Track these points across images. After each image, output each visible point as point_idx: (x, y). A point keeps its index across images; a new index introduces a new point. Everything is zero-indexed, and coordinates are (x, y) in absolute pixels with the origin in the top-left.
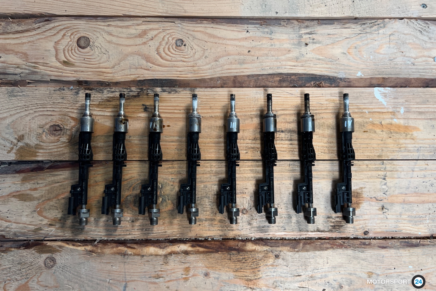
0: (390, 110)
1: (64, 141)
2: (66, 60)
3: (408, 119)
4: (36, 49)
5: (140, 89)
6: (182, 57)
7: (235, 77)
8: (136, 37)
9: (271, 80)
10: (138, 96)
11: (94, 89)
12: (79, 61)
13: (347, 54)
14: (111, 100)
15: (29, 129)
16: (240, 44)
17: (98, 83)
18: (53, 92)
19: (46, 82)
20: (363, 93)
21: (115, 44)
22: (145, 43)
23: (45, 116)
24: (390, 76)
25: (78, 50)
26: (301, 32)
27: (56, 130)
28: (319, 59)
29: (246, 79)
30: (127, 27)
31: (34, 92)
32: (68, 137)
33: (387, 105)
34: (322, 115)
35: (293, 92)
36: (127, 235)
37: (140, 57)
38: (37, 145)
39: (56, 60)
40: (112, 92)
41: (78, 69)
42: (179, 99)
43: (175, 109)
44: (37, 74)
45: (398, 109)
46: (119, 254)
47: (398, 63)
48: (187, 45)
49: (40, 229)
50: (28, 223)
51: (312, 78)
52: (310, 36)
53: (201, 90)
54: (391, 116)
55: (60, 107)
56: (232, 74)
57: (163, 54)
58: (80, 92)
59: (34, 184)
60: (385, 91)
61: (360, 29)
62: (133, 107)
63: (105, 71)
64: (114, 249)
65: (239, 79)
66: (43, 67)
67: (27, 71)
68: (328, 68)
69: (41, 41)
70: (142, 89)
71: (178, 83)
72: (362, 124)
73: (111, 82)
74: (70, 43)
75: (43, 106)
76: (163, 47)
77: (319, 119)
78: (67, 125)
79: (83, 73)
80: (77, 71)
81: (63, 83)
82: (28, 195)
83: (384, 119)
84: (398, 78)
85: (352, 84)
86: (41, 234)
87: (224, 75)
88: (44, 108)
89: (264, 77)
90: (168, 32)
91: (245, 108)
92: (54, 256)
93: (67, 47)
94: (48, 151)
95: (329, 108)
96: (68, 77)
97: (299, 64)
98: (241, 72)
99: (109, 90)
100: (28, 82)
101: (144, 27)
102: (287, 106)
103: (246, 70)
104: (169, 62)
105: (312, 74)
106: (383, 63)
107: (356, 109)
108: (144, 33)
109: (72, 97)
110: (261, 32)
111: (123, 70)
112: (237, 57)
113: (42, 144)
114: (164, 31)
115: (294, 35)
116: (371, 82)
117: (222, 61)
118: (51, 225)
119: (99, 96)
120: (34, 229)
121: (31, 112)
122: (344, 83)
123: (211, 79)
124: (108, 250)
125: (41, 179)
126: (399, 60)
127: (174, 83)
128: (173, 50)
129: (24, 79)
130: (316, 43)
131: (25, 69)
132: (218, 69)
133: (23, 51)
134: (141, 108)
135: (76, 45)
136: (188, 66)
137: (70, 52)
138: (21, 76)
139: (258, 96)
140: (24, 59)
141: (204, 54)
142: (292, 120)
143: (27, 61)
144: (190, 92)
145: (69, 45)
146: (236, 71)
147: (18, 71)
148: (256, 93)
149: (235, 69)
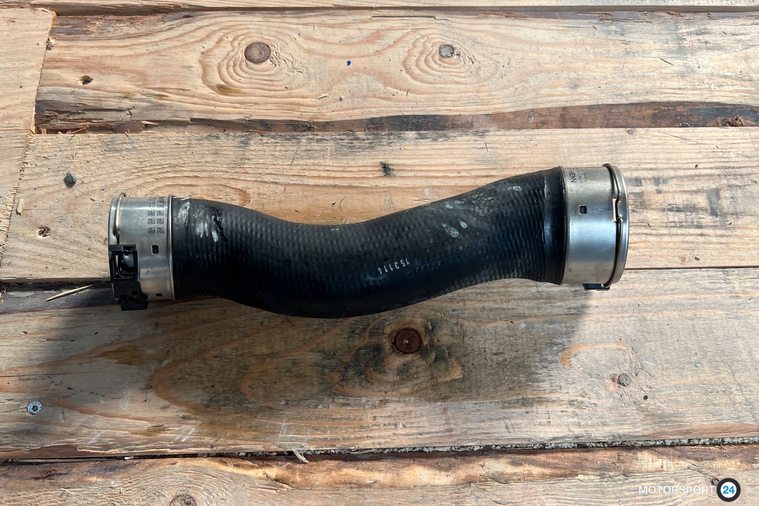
2: (223, 83)
4: (163, 66)
5: (374, 134)
6: (454, 76)
7: (564, 109)
8: (360, 43)
9: (636, 114)
10: (370, 146)
11: (280, 136)
12: (249, 86)
17: (287, 126)
18: (196, 142)
19: (183, 124)
23: (179, 187)
25: (247, 65)
26: (680, 31)
28: (726, 77)
29: (586, 114)
30: (343, 25)
31: (158, 143)
35: (686, 134)
36: (361, 438)
37: (369, 78)
39: (203, 83)
40: (318, 141)
41: (248, 99)
42: (454, 151)
43: (449, 171)
44: (165, 109)
46: (345, 484)
48: (461, 53)
49: (161, 428)
50: (133, 415)
51: (717, 109)
52: (700, 37)
53: (498, 133)
55: (210, 169)
56: (559, 104)
57: (417, 71)
58: (252, 142)
59: (151, 326)
62: (361, 168)
63: (302, 103)
64: (334, 473)
65: (573, 114)
66: (178, 97)
67: (145, 104)
69: (173, 51)
70: (377, 134)
71: (449, 124)
73: (314, 123)
74: (232, 54)
75: (174, 167)
76: (415, 59)
79: (257, 106)
80: (245, 103)
81: (217, 127)
82: (135, 351)
86: (164, 439)
87: (542, 106)
88: (176, 172)
89: (622, 110)
90: (422, 33)
92: (191, 493)
93: (226, 61)
96: (228, 113)
97: (689, 85)
98: (575, 100)
99: (311, 137)
100: (145, 125)
101: (376, 25)
102: (680, 161)
103: (586, 97)
104: (429, 85)
108: (377, 35)
109: (234, 152)
110: (604, 31)
114: (415, 31)
115: (668, 37)
117: (532, 82)
118: (186, 418)
119: (291, 148)
120: (147, 427)
121: (150, 179)
123: (516, 114)
124: (319, 476)
127: (441, 123)
128: (436, 63)
129: (137, 119)
130: (712, 49)
131: (140, 100)
132: (528, 96)
133: (138, 69)
134: (377, 169)
135: (241, 55)
136: (467, 92)
137: (231, 69)
138: (131, 114)
139: (617, 142)
140: (140, 83)
141: (496, 69)
142: (694, 188)
143: (144, 86)
144: (476, 138)
145: (229, 58)
146: (564, 98)
147: (127, 103)
148: (612, 138)
149: (562, 95)
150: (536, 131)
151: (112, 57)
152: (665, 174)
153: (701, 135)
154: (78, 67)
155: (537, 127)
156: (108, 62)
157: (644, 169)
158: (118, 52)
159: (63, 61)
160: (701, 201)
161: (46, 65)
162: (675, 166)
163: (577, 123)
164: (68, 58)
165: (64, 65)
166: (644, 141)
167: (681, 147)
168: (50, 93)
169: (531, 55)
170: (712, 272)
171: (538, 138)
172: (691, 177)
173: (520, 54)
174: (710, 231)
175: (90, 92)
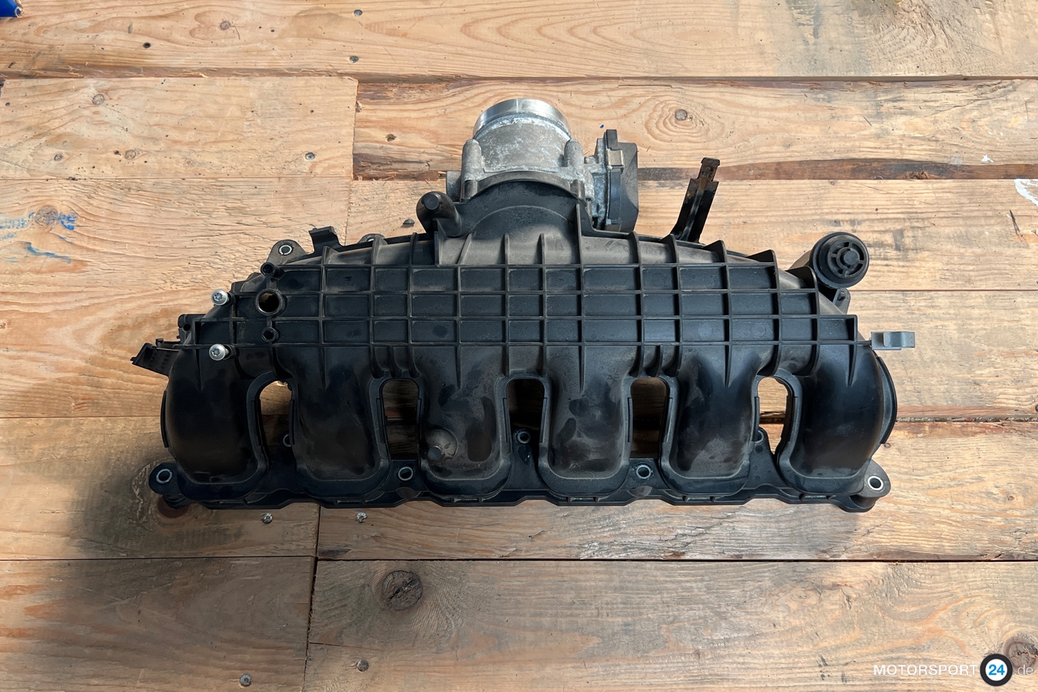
4: (451, 126)
6: (687, 136)
7: (779, 164)
8: (609, 107)
9: (838, 168)
16: (780, 115)
20: (996, 186)
21: (576, 117)
22: (625, 116)
26: (879, 99)
28: (915, 138)
30: (595, 93)
34: (933, 222)
35: (878, 186)
44: (456, 162)
48: (694, 117)
51: (906, 165)
52: (896, 104)
53: (724, 183)
56: (773, 160)
57: (657, 132)
60: (1032, 184)
61: (975, 93)
65: (786, 167)
67: (440, 158)
68: (930, 150)
69: (458, 114)
71: (684, 175)
76: (655, 121)
85: (976, 174)
87: (760, 161)
89: (826, 165)
90: (662, 99)
95: (942, 209)
97: (883, 145)
98: (788, 157)
100: (441, 174)
101: (623, 93)
103: (797, 154)
104: (667, 143)
105: (907, 160)
106: (1022, 144)
107: (989, 210)
108: (623, 102)
110: (814, 98)
114: (655, 97)
115: (868, 104)
116: (1007, 171)
117: (753, 141)
122: (962, 173)
123: (739, 168)
127: (677, 175)
128: (673, 125)
129: (434, 169)
130: (905, 114)
131: (435, 154)
132: (749, 152)
133: (431, 129)
136: (699, 149)
138: (429, 165)
139: (822, 191)
140: (434, 141)
141: (723, 130)
142: (883, 229)
143: (437, 142)
146: (778, 155)
147: (425, 157)
148: (818, 188)
149: (777, 152)
150: (755, 182)
151: (409, 118)
152: (860, 217)
153: (891, 186)
154: (383, 127)
155: (756, 179)
156: (407, 123)
157: (843, 213)
158: (413, 115)
159: (370, 122)
160: (888, 239)
161: (358, 124)
162: (869, 211)
163: (789, 176)
164: (374, 119)
165: (372, 124)
166: (844, 190)
167: (874, 196)
168: (364, 147)
169: (752, 119)
170: (893, 294)
171: (757, 187)
172: (881, 220)
173: (742, 118)
174: (895, 263)
175: (396, 148)
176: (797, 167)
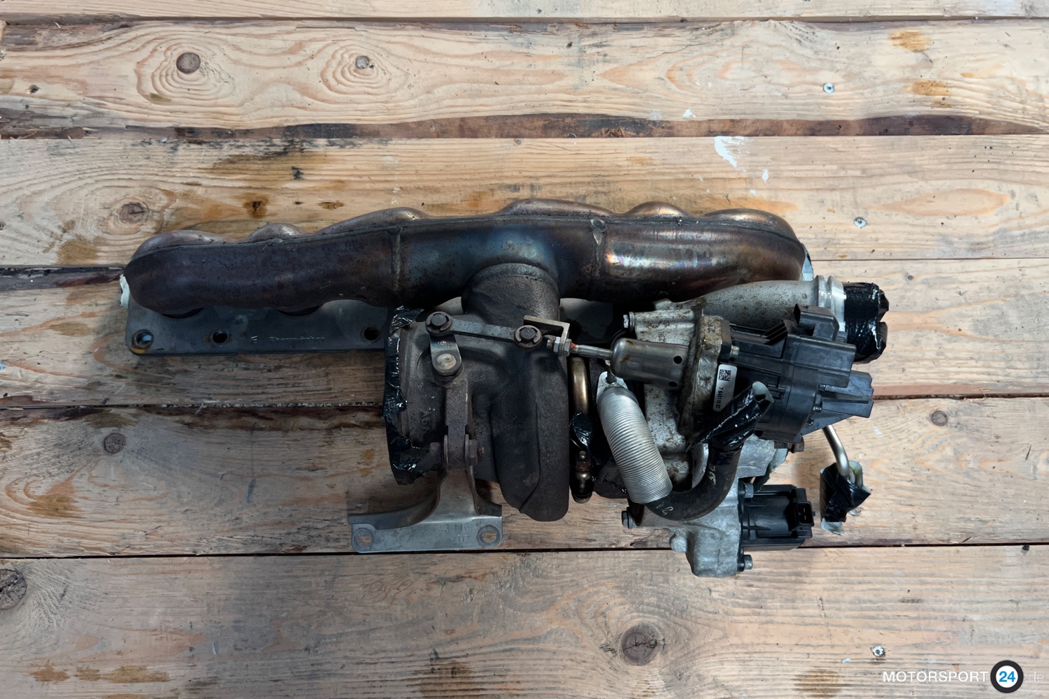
0: (744, 175)
1: (149, 230)
2: (155, 93)
3: (777, 189)
4: (102, 75)
5: (289, 141)
6: (367, 87)
7: (463, 119)
8: (284, 53)
9: (528, 125)
10: (284, 153)
11: (205, 142)
12: (178, 95)
13: (666, 79)
14: (236, 159)
15: (85, 210)
16: (472, 63)
17: (213, 133)
18: (129, 147)
19: (119, 131)
20: (693, 145)
21: (246, 65)
22: (299, 64)
23: (114, 189)
24: (743, 117)
25: (178, 75)
26: (584, 44)
27: (133, 213)
28: (615, 89)
29: (482, 124)
30: (267, 36)
31: (97, 148)
32: (154, 225)
33: (738, 166)
34: (619, 186)
35: (567, 145)
36: (258, 394)
37: (290, 88)
38: (98, 238)
39: (138, 92)
40: (239, 147)
41: (178, 108)
42: (359, 158)
43: (351, 175)
44: (103, 117)
45: (758, 174)
46: (242, 428)
47: (758, 94)
48: (376, 65)
49: (99, 384)
50: (76, 374)
51: (602, 121)
52: (600, 50)
53: (400, 142)
54: (744, 185)
55: (142, 172)
56: (458, 116)
57: (333, 82)
58: (180, 148)
59: (90, 305)
60: (734, 143)
61: (689, 37)
62: (275, 172)
63: (225, 111)
64: (234, 420)
65: (471, 124)
66: (114, 105)
67: (85, 112)
68: (632, 105)
69: (112, 60)
70: (292, 142)
71: (358, 132)
72: (693, 200)
73: (236, 130)
74: (165, 63)
75: (111, 170)
76: (332, 70)
77: (614, 192)
78: (154, 204)
79: (185, 115)
80: (175, 112)
81: (149, 133)
82: (77, 325)
83: (732, 189)
84: (758, 120)
85: (675, 131)
86: (100, 392)
87: (442, 117)
88: (113, 174)
89: (515, 120)
90: (342, 44)
91: (479, 173)
92: (122, 431)
93: (159, 71)
94: (118, 249)
95: (632, 172)
96: (160, 121)
97: (580, 98)
98: (474, 111)
99: (233, 143)
100: (87, 132)
101: (298, 37)
102: (558, 170)
103: (483, 108)
104: (342, 95)
105: (603, 115)
106: (730, 95)
107: (681, 173)
108: (299, 46)
109: (164, 157)
110: (512, 43)
111: (259, 109)
112: (466, 86)
113: (106, 236)
114: (336, 42)
116: (709, 127)
117: (439, 92)
118: (119, 377)
119: (215, 153)
120: (87, 383)
121: (90, 181)
122: (661, 130)
123: (420, 124)
124: (223, 422)
125: (103, 297)
126: (760, 89)
127: (351, 131)
128: (351, 74)
129: (78, 125)
130: (609, 61)
131: (82, 108)
132: (431, 106)
133: (80, 78)
134: (288, 173)
135: (174, 66)
136: (377, 102)
137: (164, 80)
138: (73, 120)
139: (506, 152)
140: (81, 92)
143: (84, 94)
144: (381, 146)
145: (162, 68)
146: (464, 109)
147: (69, 112)
148: (503, 147)
149: (463, 106)
150: (433, 140)
151: (56, 66)
152: (542, 181)
153: (581, 145)
154: (26, 77)
155: (438, 136)
156: (53, 72)
157: (524, 177)
158: (61, 62)
159: (13, 71)
162: (553, 174)
163: (474, 134)
164: (18, 67)
165: (14, 74)
166: (529, 150)
168: (2, 101)
169: (441, 67)
171: (436, 147)
172: (565, 184)
175: (38, 101)
176: (483, 123)
